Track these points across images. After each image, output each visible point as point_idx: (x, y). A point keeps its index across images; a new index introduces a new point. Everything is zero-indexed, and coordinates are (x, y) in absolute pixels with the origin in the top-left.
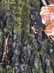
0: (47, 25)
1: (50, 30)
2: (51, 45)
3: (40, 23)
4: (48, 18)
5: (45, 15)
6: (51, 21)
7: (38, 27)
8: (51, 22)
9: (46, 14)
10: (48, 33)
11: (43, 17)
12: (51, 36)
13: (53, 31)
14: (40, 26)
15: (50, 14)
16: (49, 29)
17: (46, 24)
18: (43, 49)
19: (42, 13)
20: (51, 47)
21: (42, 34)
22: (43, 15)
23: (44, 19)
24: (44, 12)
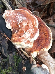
0: (14, 31)
1: (18, 37)
2: (23, 62)
3: (3, 29)
4: (15, 20)
5: (10, 17)
6: (18, 24)
7: (2, 34)
8: (20, 26)
9: (10, 15)
10: (16, 41)
11: (8, 19)
12: (22, 50)
13: (23, 38)
14: (4, 32)
15: (17, 15)
16: (17, 35)
17: (12, 30)
18: (11, 64)
19: (6, 15)
20: (23, 65)
21: (7, 44)
22: (7, 17)
23: (9, 21)
24: (8, 14)
